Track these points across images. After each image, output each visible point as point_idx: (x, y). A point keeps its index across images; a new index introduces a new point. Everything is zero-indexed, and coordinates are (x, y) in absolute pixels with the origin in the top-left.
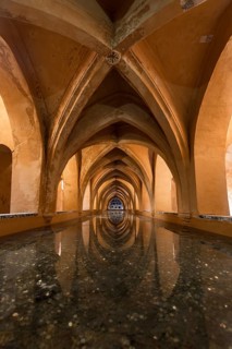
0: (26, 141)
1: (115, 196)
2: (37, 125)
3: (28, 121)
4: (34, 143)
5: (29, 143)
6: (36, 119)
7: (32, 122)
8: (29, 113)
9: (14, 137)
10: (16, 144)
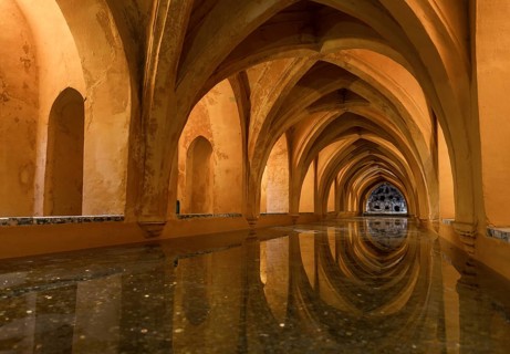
0: (104, 78)
1: (381, 180)
2: (118, 42)
3: (102, 36)
4: (117, 78)
5: (109, 79)
6: (114, 32)
7: (109, 38)
8: (103, 22)
9: (86, 71)
10: (89, 83)
